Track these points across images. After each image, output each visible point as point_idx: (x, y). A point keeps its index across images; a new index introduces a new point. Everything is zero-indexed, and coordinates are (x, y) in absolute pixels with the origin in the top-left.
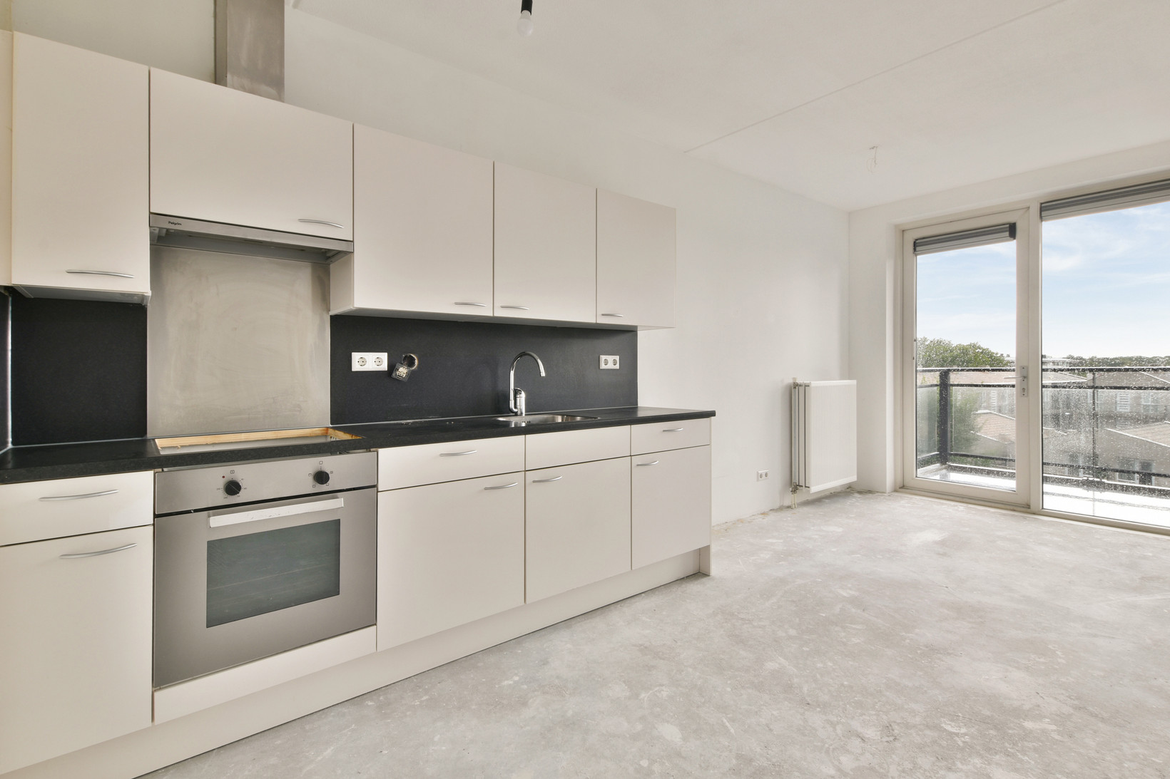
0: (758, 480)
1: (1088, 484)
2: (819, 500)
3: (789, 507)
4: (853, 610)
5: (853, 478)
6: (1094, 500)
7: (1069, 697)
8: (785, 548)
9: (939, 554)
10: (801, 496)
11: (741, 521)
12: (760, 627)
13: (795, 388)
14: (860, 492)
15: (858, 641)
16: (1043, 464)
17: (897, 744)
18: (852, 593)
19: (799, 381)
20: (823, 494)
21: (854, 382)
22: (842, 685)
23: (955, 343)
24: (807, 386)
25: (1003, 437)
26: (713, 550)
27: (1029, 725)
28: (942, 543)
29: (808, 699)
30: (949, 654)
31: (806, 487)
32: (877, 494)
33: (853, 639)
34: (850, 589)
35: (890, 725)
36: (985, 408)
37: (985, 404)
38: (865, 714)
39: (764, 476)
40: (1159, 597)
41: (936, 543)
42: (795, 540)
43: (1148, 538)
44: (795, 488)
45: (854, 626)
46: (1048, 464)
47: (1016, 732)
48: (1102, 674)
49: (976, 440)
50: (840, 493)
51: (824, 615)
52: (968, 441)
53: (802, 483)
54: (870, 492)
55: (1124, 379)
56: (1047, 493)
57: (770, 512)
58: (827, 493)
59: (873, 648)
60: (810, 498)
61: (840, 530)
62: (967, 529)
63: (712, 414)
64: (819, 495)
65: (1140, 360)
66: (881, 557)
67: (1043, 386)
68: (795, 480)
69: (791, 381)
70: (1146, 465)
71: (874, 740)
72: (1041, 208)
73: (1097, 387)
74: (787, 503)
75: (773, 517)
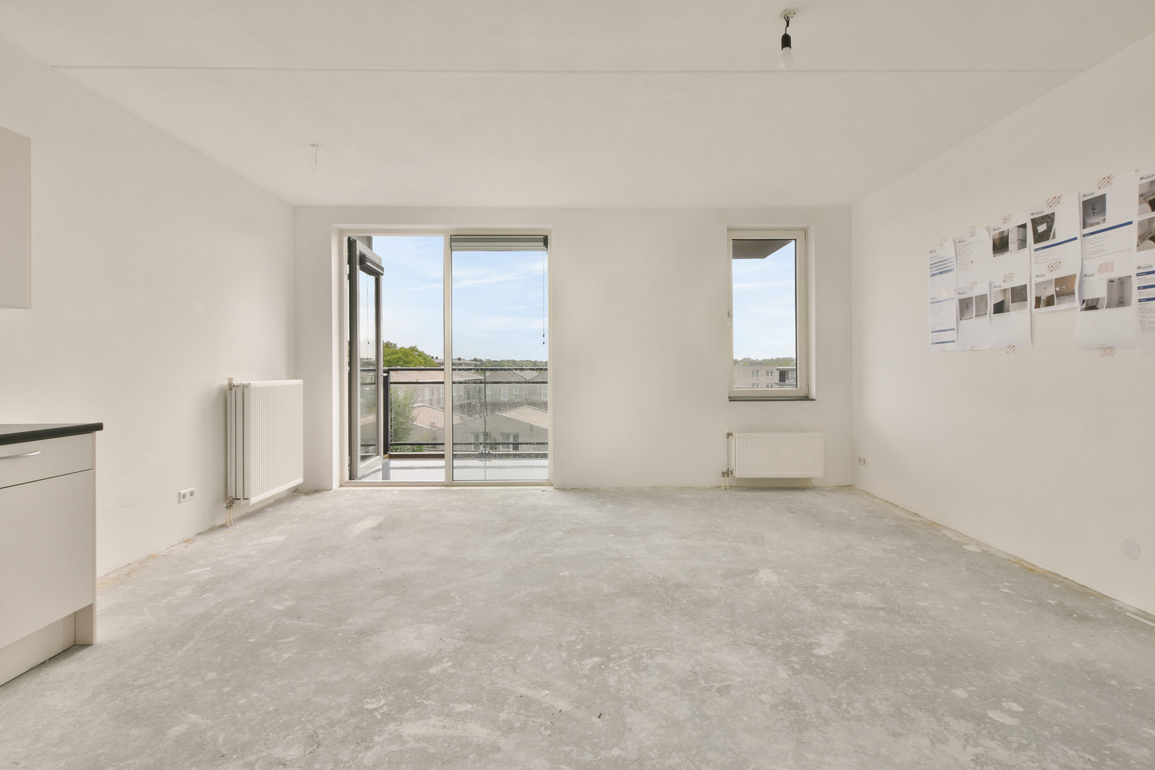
0: (179, 501)
1: (482, 456)
2: (261, 510)
3: (223, 526)
4: (288, 622)
5: (299, 481)
6: (486, 467)
7: (462, 632)
8: (213, 576)
9: (374, 539)
10: (237, 512)
11: (152, 557)
12: (166, 687)
13: (231, 389)
14: (307, 493)
15: (290, 654)
16: (453, 444)
17: (321, 749)
18: (288, 603)
19: (235, 382)
20: (266, 503)
21: (300, 382)
22: (268, 713)
23: (399, 346)
24: (244, 387)
25: (433, 425)
26: (99, 609)
27: (434, 670)
28: (379, 528)
29: (223, 751)
30: (376, 632)
31: (244, 499)
32: (324, 493)
33: (284, 655)
34: (287, 600)
35: (316, 733)
36: (421, 402)
37: (420, 399)
38: (289, 735)
39: (188, 496)
40: (516, 532)
41: (373, 529)
42: (226, 563)
43: (512, 490)
44: (231, 502)
45: (286, 640)
46: (456, 444)
47: (424, 681)
48: (483, 604)
49: (411, 430)
50: (285, 498)
51: (253, 640)
52: (407, 431)
53: (240, 495)
54: (317, 491)
55: (499, 376)
56: (456, 467)
57: (197, 537)
58: (271, 501)
59: (305, 656)
60: (250, 511)
61: (282, 538)
62: (399, 510)
63: (99, 427)
64: (262, 505)
65: (514, 362)
66: (322, 556)
67: (453, 383)
68: (232, 494)
69: (226, 383)
70: (516, 437)
71: (296, 758)
72: (451, 239)
73: (487, 383)
74: (220, 522)
75: (201, 543)
